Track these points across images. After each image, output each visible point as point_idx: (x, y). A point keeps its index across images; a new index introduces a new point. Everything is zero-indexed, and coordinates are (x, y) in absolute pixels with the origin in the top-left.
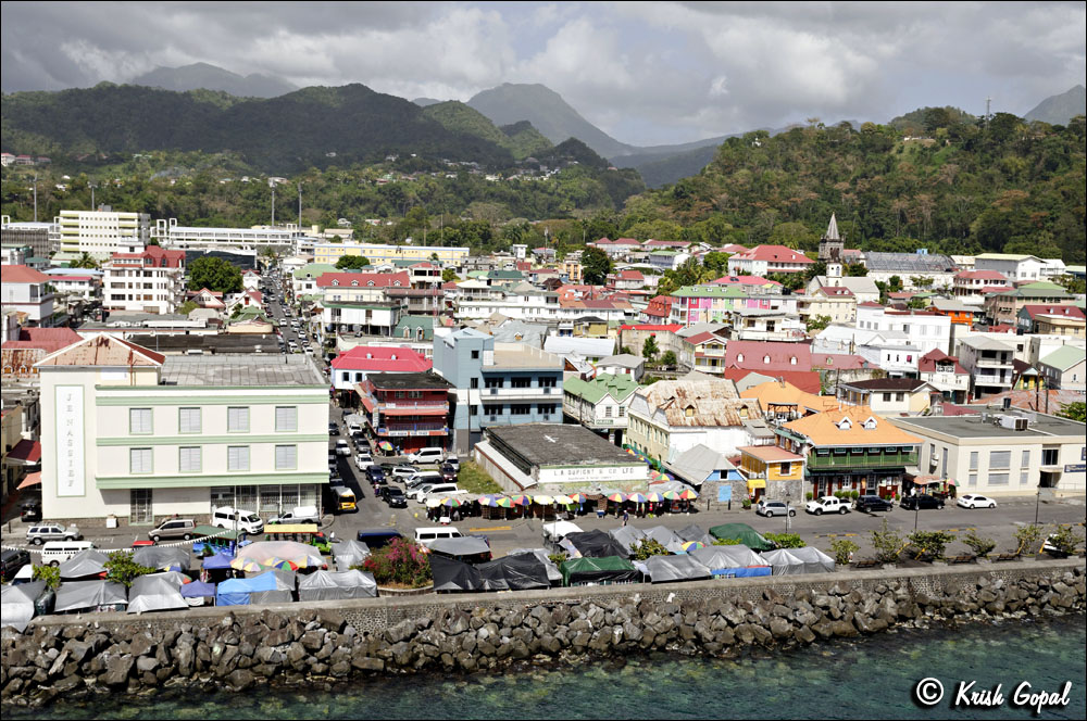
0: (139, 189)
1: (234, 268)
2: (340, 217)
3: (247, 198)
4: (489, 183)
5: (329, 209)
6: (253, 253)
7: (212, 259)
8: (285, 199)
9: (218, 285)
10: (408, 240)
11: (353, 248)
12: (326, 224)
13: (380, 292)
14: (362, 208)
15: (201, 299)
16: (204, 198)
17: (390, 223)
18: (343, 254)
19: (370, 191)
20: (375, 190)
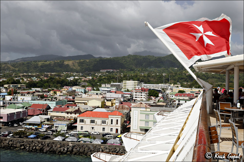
0: (137, 76)
1: (157, 92)
2: (178, 82)
3: (158, 78)
4: (213, 74)
5: (175, 80)
6: (161, 89)
7: (153, 91)
8: (166, 78)
9: (154, 96)
10: (193, 87)
11: (181, 89)
12: (175, 84)
13: (188, 98)
14: (183, 80)
15: (151, 98)
16: (149, 78)
17: (189, 83)
18: (179, 90)
19: (185, 76)
20: (186, 76)
